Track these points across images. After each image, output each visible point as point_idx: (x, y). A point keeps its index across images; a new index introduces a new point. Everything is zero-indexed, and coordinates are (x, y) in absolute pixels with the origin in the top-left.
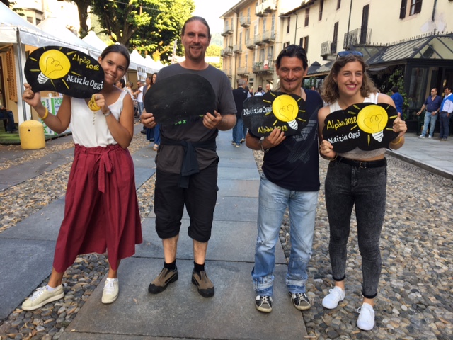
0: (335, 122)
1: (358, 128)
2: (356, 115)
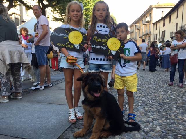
0: (98, 38)
1: (106, 45)
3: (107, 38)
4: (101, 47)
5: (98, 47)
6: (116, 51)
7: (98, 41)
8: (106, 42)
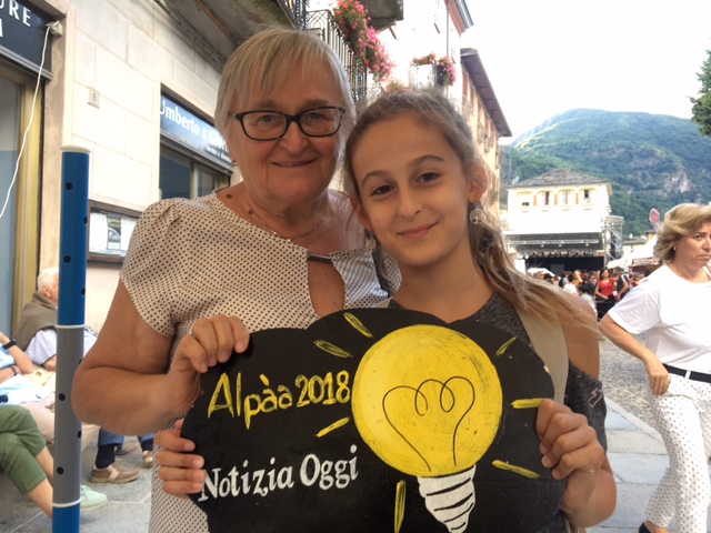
0: (253, 386)
1: (350, 432)
2: (352, 366)
3: (337, 352)
4: (296, 477)
6: (471, 473)
7: (255, 412)
8: (342, 401)
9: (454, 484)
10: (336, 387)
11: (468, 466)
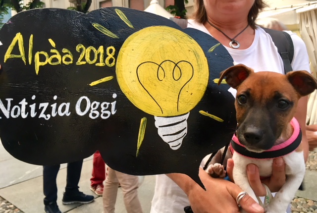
1: (114, 85)
2: (118, 44)
3: (108, 34)
4: (72, 109)
5: (49, 111)
6: (187, 116)
7: (43, 64)
8: (109, 65)
9: (176, 122)
10: (105, 56)
11: (185, 112)
